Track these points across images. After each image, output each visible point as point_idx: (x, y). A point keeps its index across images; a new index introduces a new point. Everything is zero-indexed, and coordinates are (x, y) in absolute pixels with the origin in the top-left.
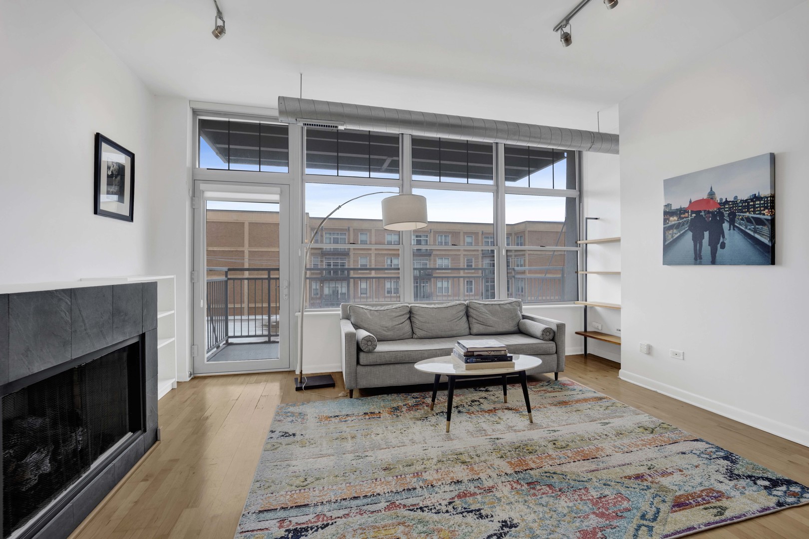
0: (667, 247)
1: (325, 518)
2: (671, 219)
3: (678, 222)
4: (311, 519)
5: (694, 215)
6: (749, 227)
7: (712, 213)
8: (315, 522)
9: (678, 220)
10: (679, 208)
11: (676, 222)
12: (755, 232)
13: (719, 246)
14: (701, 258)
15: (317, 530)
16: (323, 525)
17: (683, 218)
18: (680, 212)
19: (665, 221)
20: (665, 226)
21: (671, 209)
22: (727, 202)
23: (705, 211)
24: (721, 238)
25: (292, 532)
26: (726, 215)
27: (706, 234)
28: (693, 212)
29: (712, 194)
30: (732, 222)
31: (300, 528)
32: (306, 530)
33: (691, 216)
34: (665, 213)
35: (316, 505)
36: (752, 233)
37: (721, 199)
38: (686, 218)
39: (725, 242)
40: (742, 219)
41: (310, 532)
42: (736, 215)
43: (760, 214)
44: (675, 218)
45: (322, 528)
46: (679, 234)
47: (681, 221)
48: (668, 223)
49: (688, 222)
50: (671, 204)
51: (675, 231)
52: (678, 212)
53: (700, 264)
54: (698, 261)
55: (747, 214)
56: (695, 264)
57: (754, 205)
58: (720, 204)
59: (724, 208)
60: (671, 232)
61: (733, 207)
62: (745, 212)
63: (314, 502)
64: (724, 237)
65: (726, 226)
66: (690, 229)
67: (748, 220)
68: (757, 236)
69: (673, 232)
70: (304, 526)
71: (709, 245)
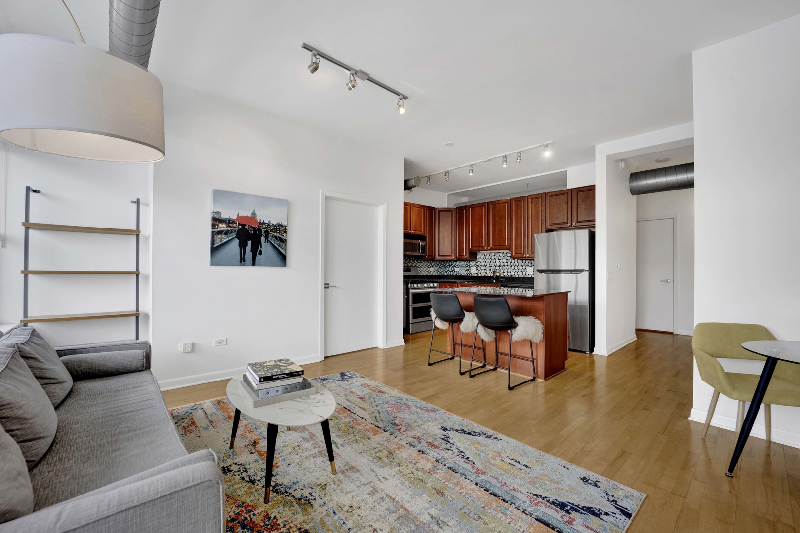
0: (215, 249)
1: (533, 499)
2: (220, 225)
3: (227, 229)
4: (544, 508)
5: (240, 227)
6: (276, 243)
7: (254, 228)
8: (542, 503)
9: (227, 228)
10: (228, 217)
11: (225, 229)
12: (279, 246)
13: (258, 253)
14: (245, 261)
15: (546, 498)
16: (538, 498)
17: (231, 227)
18: (229, 222)
19: (214, 226)
20: (214, 230)
21: (220, 217)
22: (263, 223)
23: (249, 225)
24: (260, 247)
25: (565, 509)
26: (263, 232)
27: (249, 243)
28: (239, 224)
29: (254, 214)
30: (266, 237)
31: (557, 507)
32: (553, 503)
33: (238, 227)
34: (214, 219)
35: (531, 515)
36: (277, 247)
37: (260, 220)
38: (234, 227)
39: (262, 250)
40: (272, 237)
41: (551, 500)
42: (269, 233)
43: (282, 235)
44: (224, 225)
45: (541, 496)
46: (227, 239)
47: (229, 229)
48: (217, 228)
49: (235, 231)
50: (220, 213)
51: (223, 236)
52: (227, 221)
53: (244, 265)
54: (243, 262)
55: (275, 234)
56: (240, 265)
57: (279, 229)
58: (260, 223)
59: (262, 227)
60: (220, 236)
61: (267, 227)
62: (274, 232)
63: (530, 518)
64: (261, 247)
65: (263, 239)
66: (237, 237)
67: (276, 238)
68: (280, 249)
69: (222, 237)
70: (553, 506)
71: (251, 251)
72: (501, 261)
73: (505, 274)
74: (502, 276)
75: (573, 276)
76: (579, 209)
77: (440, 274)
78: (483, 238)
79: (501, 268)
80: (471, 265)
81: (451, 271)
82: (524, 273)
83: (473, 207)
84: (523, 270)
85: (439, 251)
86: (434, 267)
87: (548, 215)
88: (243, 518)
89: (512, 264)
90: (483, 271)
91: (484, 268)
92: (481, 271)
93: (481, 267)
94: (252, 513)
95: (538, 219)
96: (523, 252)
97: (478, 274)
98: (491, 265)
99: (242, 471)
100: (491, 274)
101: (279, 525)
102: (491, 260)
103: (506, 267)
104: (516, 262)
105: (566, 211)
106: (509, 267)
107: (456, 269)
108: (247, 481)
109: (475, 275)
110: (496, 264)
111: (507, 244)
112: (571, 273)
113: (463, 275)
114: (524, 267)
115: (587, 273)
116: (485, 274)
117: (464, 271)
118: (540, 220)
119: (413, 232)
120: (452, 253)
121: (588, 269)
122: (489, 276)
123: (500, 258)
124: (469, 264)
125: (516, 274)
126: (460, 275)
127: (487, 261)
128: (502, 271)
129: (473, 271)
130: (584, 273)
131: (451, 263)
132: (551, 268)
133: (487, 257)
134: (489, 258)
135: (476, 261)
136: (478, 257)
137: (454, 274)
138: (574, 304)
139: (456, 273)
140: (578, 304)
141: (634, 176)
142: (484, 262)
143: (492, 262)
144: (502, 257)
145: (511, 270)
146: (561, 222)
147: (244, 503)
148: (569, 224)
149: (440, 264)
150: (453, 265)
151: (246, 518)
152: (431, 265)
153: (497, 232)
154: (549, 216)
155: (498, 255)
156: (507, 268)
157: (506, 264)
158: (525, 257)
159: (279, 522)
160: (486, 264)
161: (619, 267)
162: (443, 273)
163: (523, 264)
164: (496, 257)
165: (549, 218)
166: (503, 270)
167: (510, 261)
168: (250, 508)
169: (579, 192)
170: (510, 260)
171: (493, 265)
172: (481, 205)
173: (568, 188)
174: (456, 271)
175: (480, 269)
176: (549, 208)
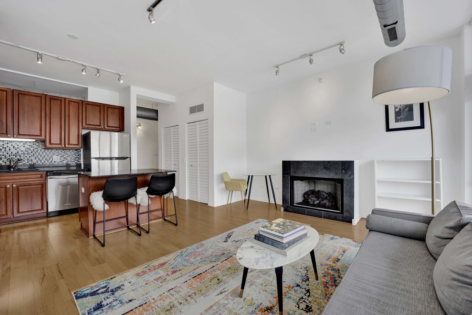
76: (108, 118)
87: (84, 117)
88: (332, 283)
94: (327, 281)
99: (303, 300)
101: (325, 272)
105: (99, 118)
108: (310, 293)
115: (129, 159)
118: (78, 119)
146: (96, 124)
147: (324, 287)
148: (102, 127)
151: (331, 282)
153: (26, 122)
159: (324, 272)
168: (325, 283)
169: (108, 107)
176: (85, 112)
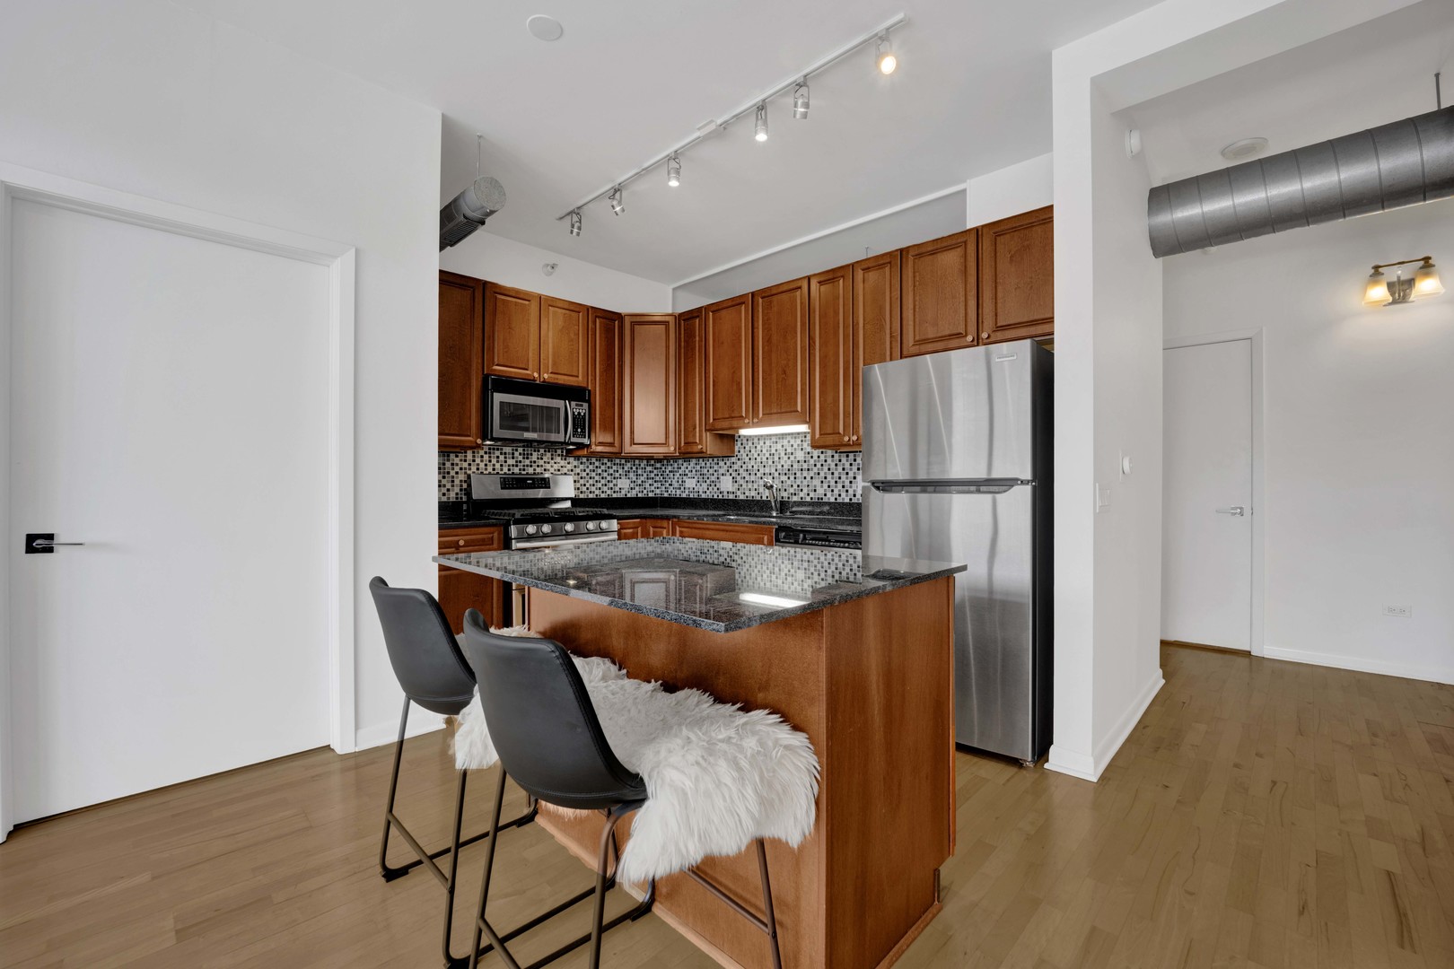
72: (792, 458)
73: (802, 494)
74: (795, 499)
75: (984, 500)
76: (999, 288)
77: (651, 495)
78: (741, 393)
79: (792, 478)
80: (721, 471)
81: (676, 485)
82: (851, 492)
83: (716, 308)
84: (847, 483)
85: (632, 432)
86: (631, 475)
87: (908, 314)
89: (819, 466)
90: (750, 485)
91: (753, 478)
92: (744, 486)
93: (745, 474)
95: (882, 328)
96: (841, 431)
97: (739, 493)
98: (767, 471)
100: (766, 494)
102: (767, 455)
103: (805, 473)
104: (829, 460)
105: (963, 299)
106: (812, 474)
107: (687, 480)
109: (731, 497)
110: (779, 467)
111: (799, 409)
112: (979, 491)
113: (704, 496)
114: (851, 474)
115: (1028, 489)
116: (753, 493)
117: (705, 486)
118: (888, 331)
119: (546, 376)
120: (667, 437)
121: (1028, 475)
122: (764, 498)
123: (789, 450)
124: (716, 467)
125: (829, 494)
126: (696, 496)
127: (759, 460)
128: (795, 486)
129: (727, 486)
130: (1017, 489)
131: (676, 465)
132: (922, 476)
133: (759, 448)
134: (764, 451)
135: (733, 459)
136: (736, 449)
137: (684, 495)
138: (986, 595)
139: (687, 491)
140: (998, 597)
141: (1161, 196)
142: (753, 462)
143: (770, 463)
144: (795, 446)
145: (816, 482)
146: (947, 333)
148: (970, 338)
149: (649, 469)
150: (680, 472)
152: (621, 471)
153: (774, 376)
154: (911, 317)
155: (785, 442)
156: (808, 478)
157: (805, 466)
158: (848, 445)
160: (756, 467)
161: (1127, 468)
162: (658, 491)
163: (847, 466)
164: (779, 446)
165: (911, 323)
166: (798, 482)
167: (815, 458)
169: (998, 235)
170: (816, 453)
171: (773, 471)
172: (737, 302)
173: (968, 228)
174: (687, 485)
175: (742, 482)
176: (911, 294)
